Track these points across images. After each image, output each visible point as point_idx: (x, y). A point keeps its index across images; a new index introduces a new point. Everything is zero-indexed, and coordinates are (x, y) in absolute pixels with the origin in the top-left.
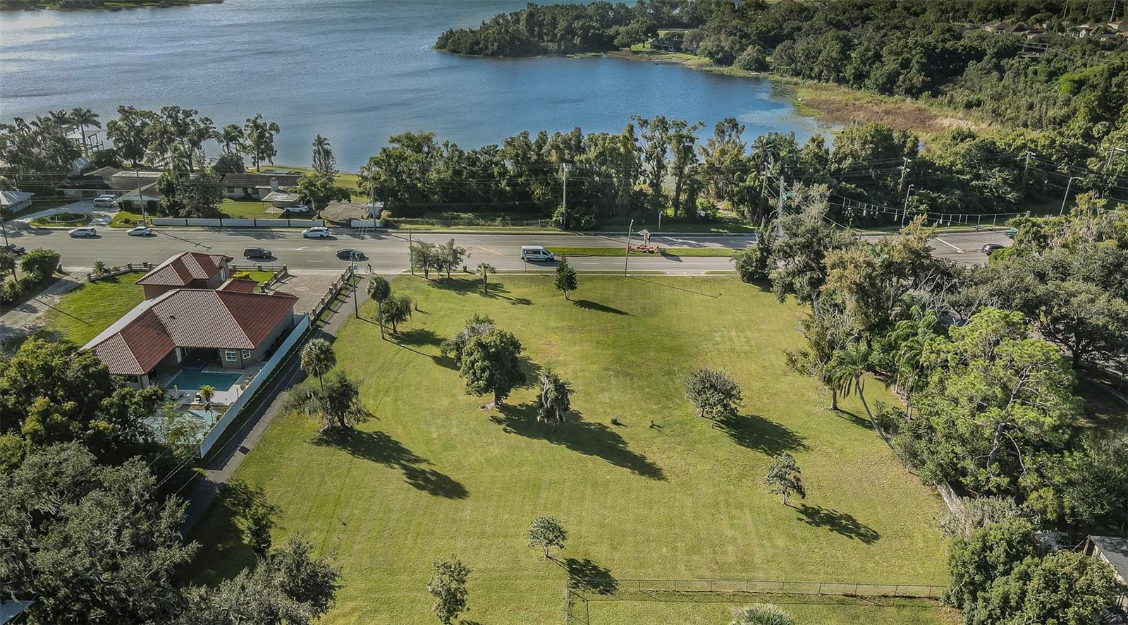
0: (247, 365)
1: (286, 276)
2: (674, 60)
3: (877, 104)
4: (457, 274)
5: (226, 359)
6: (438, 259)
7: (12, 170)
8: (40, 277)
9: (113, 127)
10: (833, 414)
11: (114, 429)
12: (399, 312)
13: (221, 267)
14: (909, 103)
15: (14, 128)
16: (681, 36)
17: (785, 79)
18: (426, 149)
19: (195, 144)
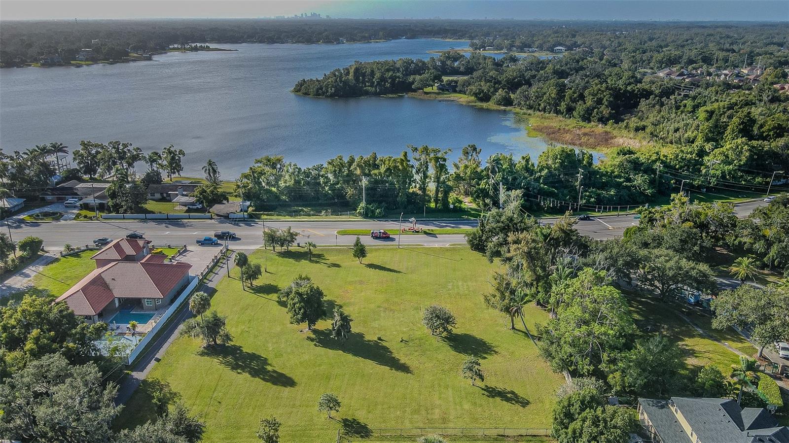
0: (159, 308)
1: (186, 251)
2: (452, 98)
3: (579, 129)
4: (293, 248)
5: (146, 304)
6: (281, 239)
7: (12, 185)
8: (31, 255)
9: (76, 153)
10: (512, 331)
11: (77, 347)
12: (253, 273)
13: (144, 247)
14: (600, 128)
15: (13, 157)
16: (456, 82)
17: (523, 111)
18: (279, 166)
19: (130, 165)
